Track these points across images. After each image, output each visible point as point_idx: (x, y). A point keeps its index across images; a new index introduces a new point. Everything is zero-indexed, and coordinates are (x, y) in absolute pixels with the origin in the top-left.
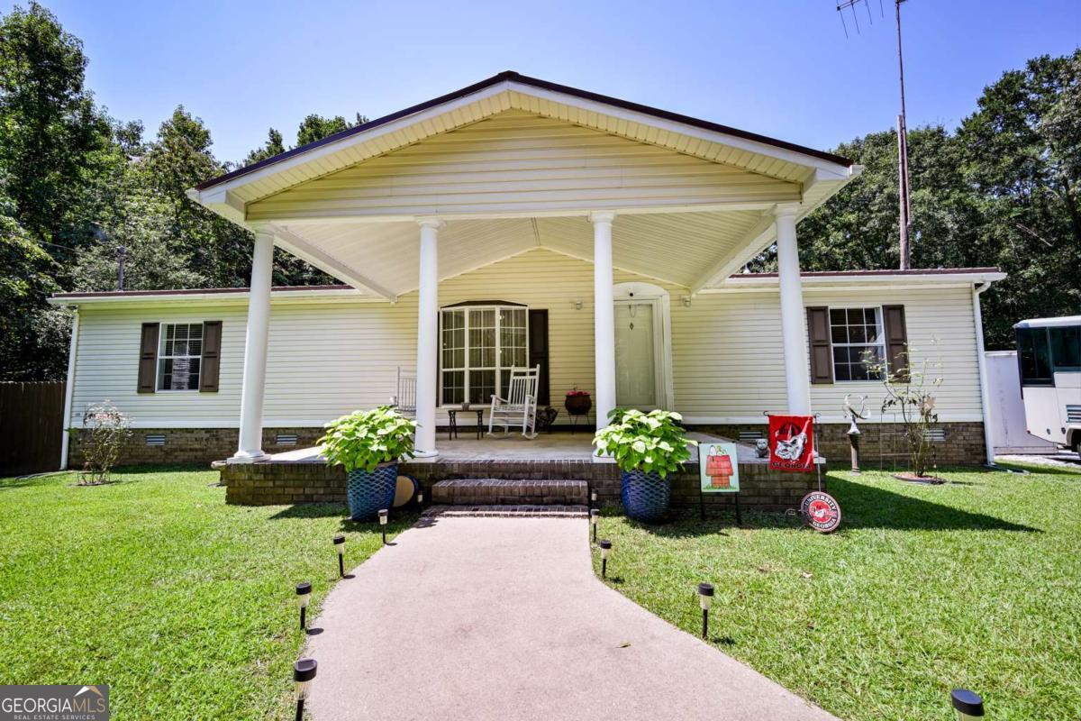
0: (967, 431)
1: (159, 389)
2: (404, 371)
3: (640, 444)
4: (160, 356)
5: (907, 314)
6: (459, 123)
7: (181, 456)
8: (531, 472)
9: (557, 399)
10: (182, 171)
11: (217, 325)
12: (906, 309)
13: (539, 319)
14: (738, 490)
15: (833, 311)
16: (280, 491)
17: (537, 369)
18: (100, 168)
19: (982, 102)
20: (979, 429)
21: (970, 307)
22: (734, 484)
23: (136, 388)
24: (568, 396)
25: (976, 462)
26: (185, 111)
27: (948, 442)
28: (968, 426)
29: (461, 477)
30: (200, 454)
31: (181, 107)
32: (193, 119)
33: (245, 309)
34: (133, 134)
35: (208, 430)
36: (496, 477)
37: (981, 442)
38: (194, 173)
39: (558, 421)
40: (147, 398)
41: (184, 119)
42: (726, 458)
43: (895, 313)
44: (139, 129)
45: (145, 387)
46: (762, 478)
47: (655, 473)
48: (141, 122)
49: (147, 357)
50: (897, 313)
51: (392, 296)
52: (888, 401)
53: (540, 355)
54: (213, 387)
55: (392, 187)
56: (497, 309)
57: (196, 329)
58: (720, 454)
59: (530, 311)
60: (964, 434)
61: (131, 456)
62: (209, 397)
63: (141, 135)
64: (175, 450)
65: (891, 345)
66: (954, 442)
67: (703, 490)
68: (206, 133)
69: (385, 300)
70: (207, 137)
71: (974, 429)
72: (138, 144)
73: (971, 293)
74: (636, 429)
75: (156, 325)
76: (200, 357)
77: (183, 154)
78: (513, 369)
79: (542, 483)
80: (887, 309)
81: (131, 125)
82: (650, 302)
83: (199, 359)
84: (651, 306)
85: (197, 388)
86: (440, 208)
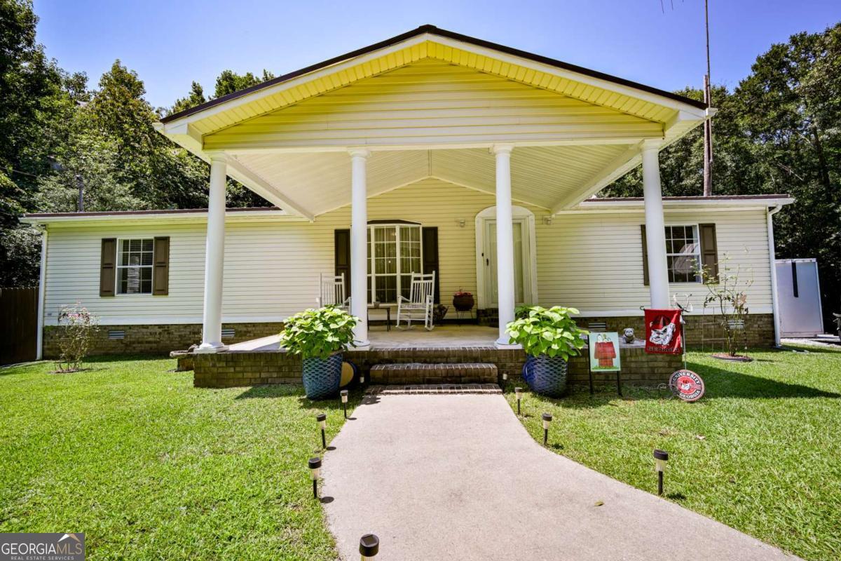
0: (761, 320)
1: (118, 293)
2: (326, 277)
3: (548, 334)
4: (118, 266)
5: (717, 231)
6: (384, 68)
7: (139, 347)
8: (448, 357)
9: (447, 299)
10: (123, 115)
11: (166, 240)
12: (717, 227)
13: (431, 235)
14: (619, 370)
16: (240, 375)
17: (433, 275)
18: (53, 111)
19: (755, 68)
20: (770, 319)
21: (765, 225)
22: (617, 364)
23: (98, 292)
24: (456, 297)
25: (767, 344)
26: (122, 65)
27: (746, 329)
28: (762, 317)
29: (390, 361)
30: (155, 345)
31: (118, 62)
32: (129, 72)
33: (205, 226)
34: (79, 83)
35: (160, 326)
36: (420, 362)
37: (771, 329)
38: (133, 117)
39: (448, 316)
40: (108, 301)
41: (121, 72)
42: (611, 344)
43: (709, 230)
44: (84, 80)
45: (106, 292)
46: (633, 359)
47: (558, 356)
48: (85, 73)
49: (107, 266)
50: (710, 230)
51: (311, 216)
52: (709, 297)
53: (432, 263)
54: (164, 291)
55: (327, 122)
56: (398, 226)
57: (148, 244)
58: (605, 341)
59: (423, 228)
60: (759, 323)
61: (96, 348)
62: (160, 299)
63: (86, 84)
64: (134, 343)
65: (705, 255)
66: (751, 329)
67: (592, 370)
68: (140, 84)
69: (306, 219)
70: (141, 87)
71: (766, 319)
72: (83, 92)
73: (766, 214)
74: (543, 321)
75: (113, 240)
76: (152, 266)
77: (123, 100)
78: (413, 275)
79: (459, 366)
80: (703, 226)
81: (77, 76)
82: (519, 221)
83: (151, 268)
84: (520, 224)
85: (149, 292)
86: (368, 140)
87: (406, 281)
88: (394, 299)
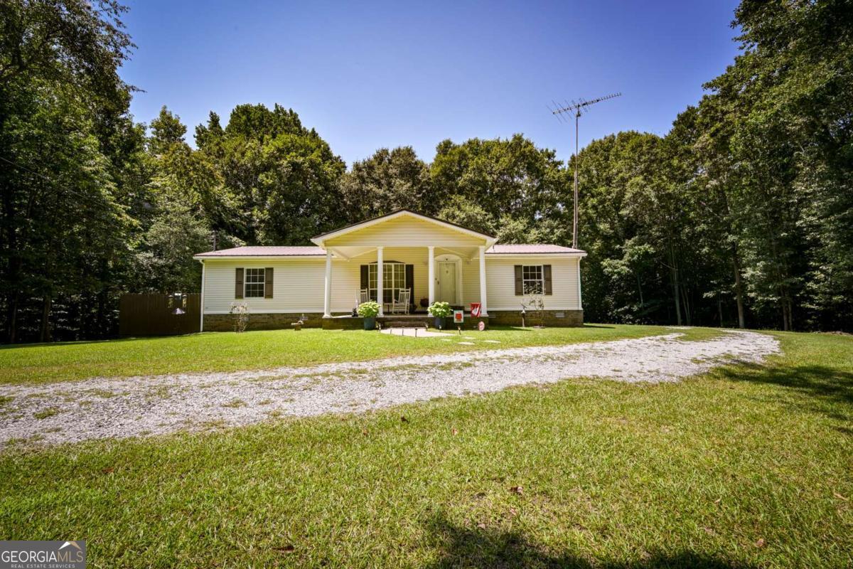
0: (573, 313)
1: (246, 297)
3: (438, 310)
4: (245, 282)
7: (256, 325)
8: (411, 320)
9: (417, 302)
11: (270, 270)
12: (553, 268)
13: (410, 268)
14: (463, 322)
15: (525, 267)
16: (339, 326)
17: (410, 290)
20: (577, 313)
22: (462, 320)
23: (234, 296)
24: (421, 300)
26: (168, 110)
28: (573, 311)
30: (265, 324)
35: (268, 314)
36: (401, 321)
39: (417, 310)
40: (239, 301)
42: (460, 315)
43: (548, 268)
45: (239, 296)
47: (441, 317)
49: (239, 283)
51: (348, 259)
53: (410, 284)
54: (270, 296)
56: (393, 264)
57: (261, 271)
58: (458, 313)
59: (406, 265)
60: (571, 314)
62: (269, 301)
64: (253, 323)
65: (546, 281)
66: (566, 317)
67: (454, 321)
69: (345, 260)
71: (575, 313)
74: (438, 307)
75: (242, 269)
76: (264, 283)
78: (401, 289)
79: (414, 322)
80: (545, 266)
82: (454, 262)
84: (454, 264)
85: (263, 296)
86: (384, 244)
87: (397, 292)
88: (391, 301)
